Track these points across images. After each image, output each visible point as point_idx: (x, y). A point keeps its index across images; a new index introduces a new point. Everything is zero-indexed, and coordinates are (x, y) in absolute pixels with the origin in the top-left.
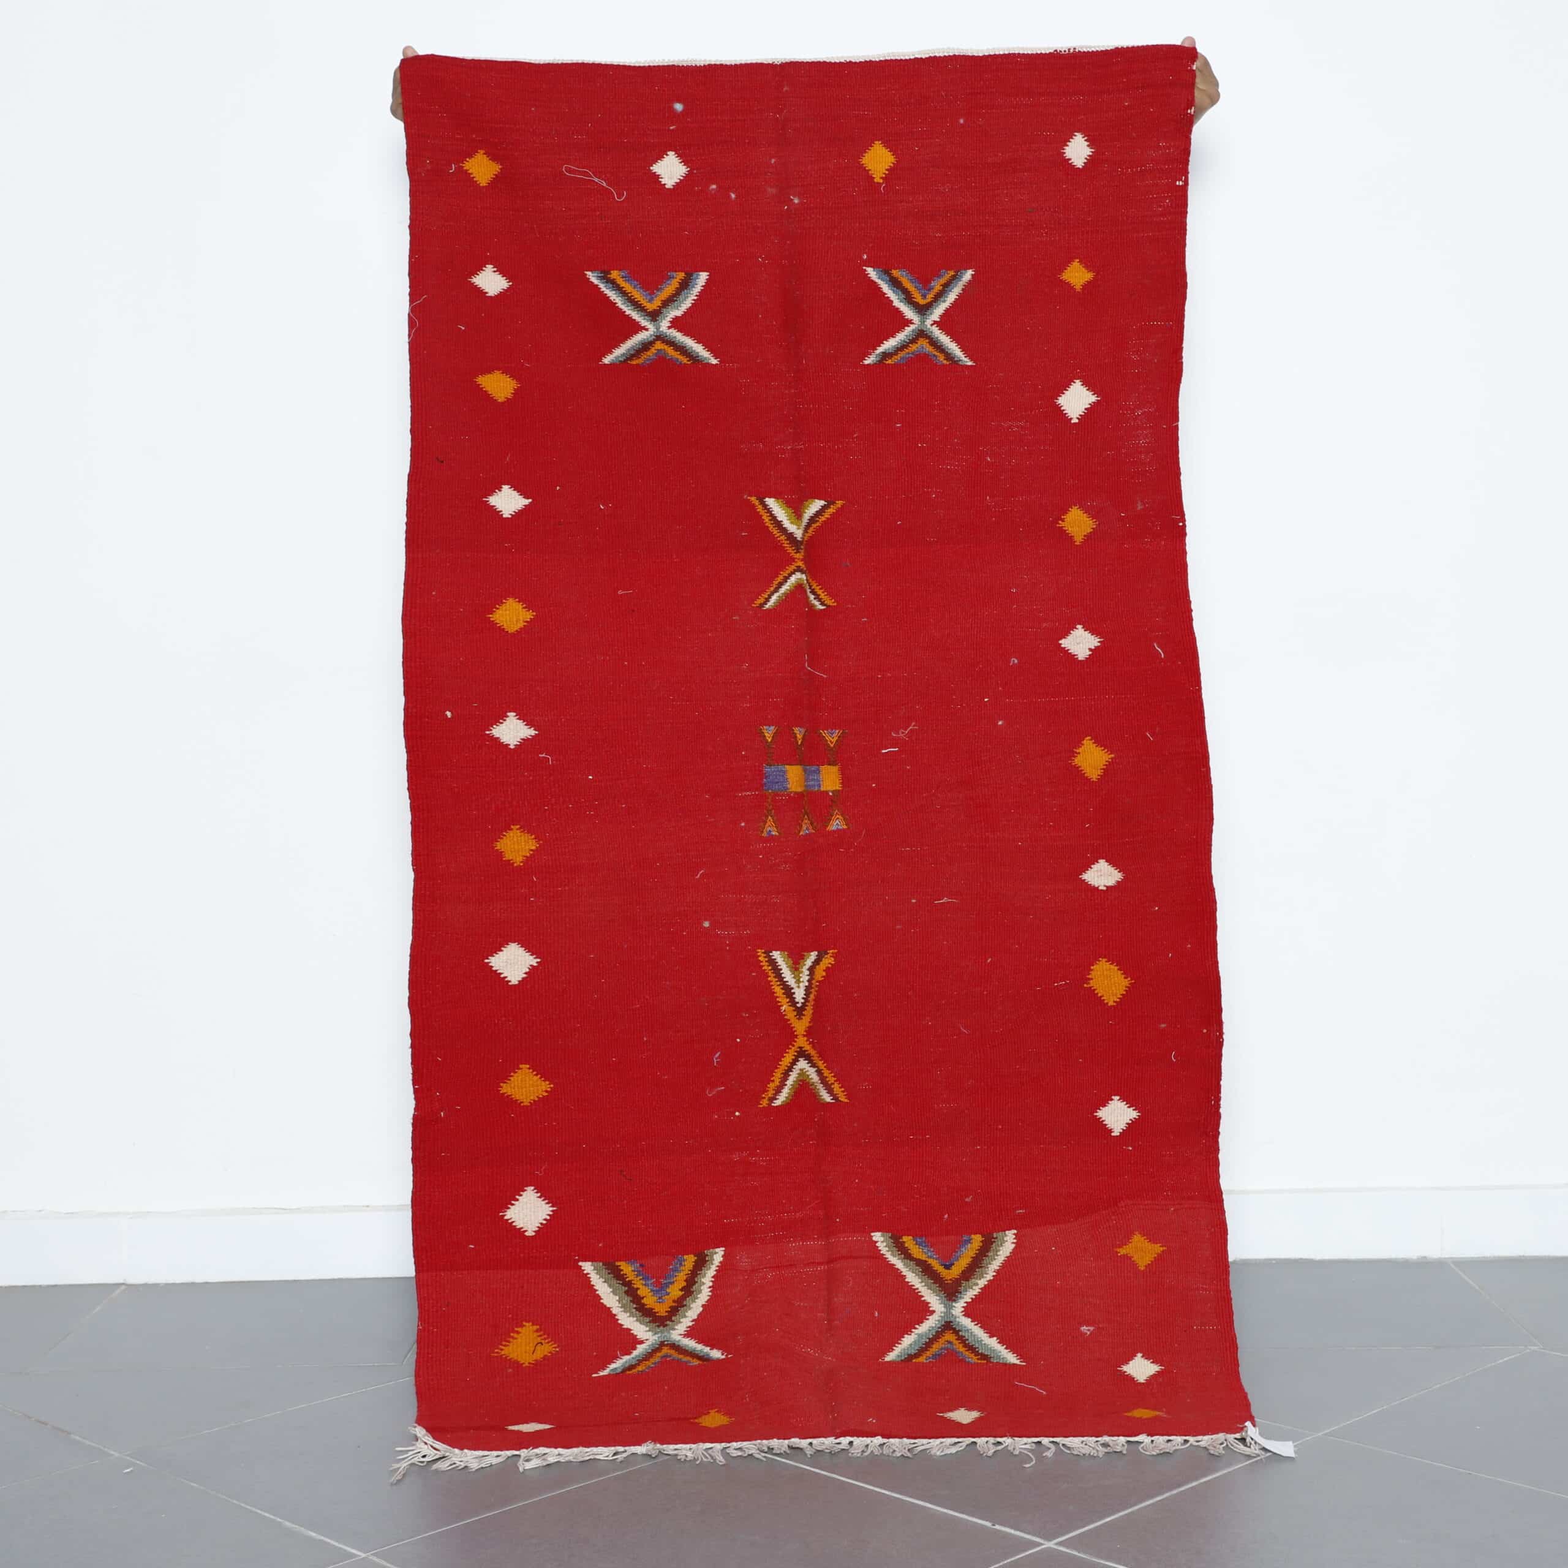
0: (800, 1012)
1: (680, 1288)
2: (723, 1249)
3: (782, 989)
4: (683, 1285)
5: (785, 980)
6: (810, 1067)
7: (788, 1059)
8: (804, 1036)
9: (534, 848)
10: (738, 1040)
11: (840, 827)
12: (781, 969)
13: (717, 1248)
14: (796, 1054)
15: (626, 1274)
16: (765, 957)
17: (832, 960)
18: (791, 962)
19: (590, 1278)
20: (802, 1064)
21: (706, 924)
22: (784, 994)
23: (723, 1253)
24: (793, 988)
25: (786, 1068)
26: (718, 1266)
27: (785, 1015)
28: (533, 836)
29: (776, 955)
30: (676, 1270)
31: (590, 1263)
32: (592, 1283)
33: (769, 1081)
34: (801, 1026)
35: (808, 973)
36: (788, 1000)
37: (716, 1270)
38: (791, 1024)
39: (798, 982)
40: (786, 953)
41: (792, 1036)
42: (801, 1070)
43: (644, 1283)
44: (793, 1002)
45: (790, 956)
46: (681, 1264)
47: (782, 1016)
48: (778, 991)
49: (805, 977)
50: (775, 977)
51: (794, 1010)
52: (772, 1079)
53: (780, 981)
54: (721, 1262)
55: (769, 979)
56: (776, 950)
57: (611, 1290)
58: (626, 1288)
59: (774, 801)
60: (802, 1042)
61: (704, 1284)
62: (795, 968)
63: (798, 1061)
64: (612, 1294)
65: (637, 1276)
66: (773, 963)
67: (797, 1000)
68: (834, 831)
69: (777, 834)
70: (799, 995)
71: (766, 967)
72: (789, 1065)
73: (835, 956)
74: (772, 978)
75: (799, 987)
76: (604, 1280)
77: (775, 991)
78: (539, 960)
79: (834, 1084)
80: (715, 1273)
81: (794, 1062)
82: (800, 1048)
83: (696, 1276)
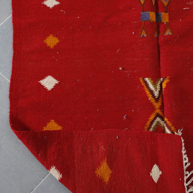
0: (157, 100)
3: (149, 91)
5: (150, 88)
6: (162, 120)
7: (152, 117)
8: (159, 109)
9: (58, 42)
10: (133, 111)
11: (169, 34)
12: (149, 84)
14: (155, 115)
16: (143, 80)
17: (168, 80)
18: (152, 81)
20: (158, 119)
21: (120, 69)
22: (150, 93)
24: (153, 91)
25: (152, 121)
27: (151, 101)
28: (57, 38)
29: (147, 79)
33: (145, 126)
34: (157, 105)
35: (159, 86)
36: (151, 95)
38: (153, 104)
39: (156, 89)
40: (150, 78)
41: (153, 109)
42: (157, 122)
44: (154, 96)
45: (152, 79)
47: (149, 101)
48: (148, 92)
49: (158, 87)
50: (146, 87)
51: (155, 99)
52: (146, 125)
53: (148, 89)
55: (144, 88)
56: (147, 78)
59: (144, 24)
60: (158, 111)
62: (154, 84)
63: (157, 118)
66: (145, 82)
67: (156, 95)
68: (167, 35)
69: (146, 36)
70: (156, 94)
71: (144, 84)
72: (153, 120)
73: (169, 79)
74: (145, 88)
75: (156, 91)
77: (147, 92)
78: (59, 82)
79: (171, 127)
81: (155, 119)
82: (158, 113)
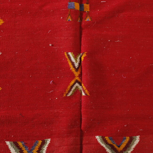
0: (77, 70)
1: (36, 151)
2: (50, 139)
3: (71, 63)
4: (37, 150)
5: (72, 60)
6: (80, 86)
7: (72, 82)
8: (78, 77)
9: (2, 23)
10: (58, 77)
11: (89, 20)
12: (71, 57)
13: (48, 139)
14: (75, 81)
15: (20, 146)
16: (66, 54)
17: (86, 55)
18: (74, 55)
19: (8, 146)
20: (77, 84)
21: (50, 45)
22: (71, 64)
23: (50, 140)
24: (74, 63)
25: (72, 85)
26: (48, 144)
27: (72, 70)
28: (3, 20)
29: (70, 53)
30: (35, 145)
31: (9, 142)
32: (9, 148)
33: (66, 89)
34: (77, 74)
35: (79, 59)
36: (73, 66)
37: (48, 146)
38: (74, 73)
39: (76, 61)
40: (73, 53)
41: (73, 76)
42: (76, 86)
43: (25, 148)
44: (74, 67)
45: (74, 54)
46: (37, 143)
47: (71, 71)
48: (70, 63)
49: (78, 60)
50: (69, 60)
51: (75, 69)
52: (67, 88)
53: (70, 61)
54: (49, 143)
55: (67, 60)
56: (70, 52)
57: (15, 150)
58: (20, 150)
59: (70, 11)
60: (77, 78)
61: (44, 150)
62: (75, 57)
63: (76, 84)
64: (15, 152)
65: (23, 146)
66: (69, 56)
67: (76, 66)
68: (87, 21)
69: (71, 20)
70: (77, 65)
71: (67, 57)
72: (72, 84)
73: (86, 54)
74: (68, 60)
75: (77, 63)
76: (13, 147)
77: (69, 64)
78: (1, 53)
79: (85, 90)
80: (47, 146)
81: (74, 84)
82: (77, 80)
83: (42, 147)
